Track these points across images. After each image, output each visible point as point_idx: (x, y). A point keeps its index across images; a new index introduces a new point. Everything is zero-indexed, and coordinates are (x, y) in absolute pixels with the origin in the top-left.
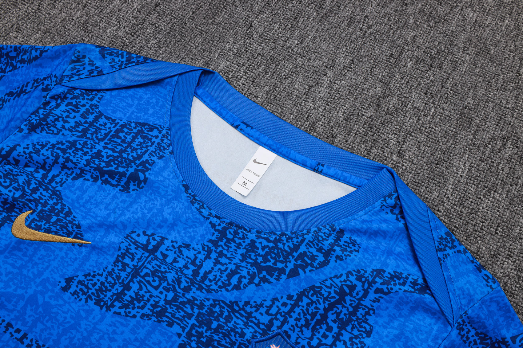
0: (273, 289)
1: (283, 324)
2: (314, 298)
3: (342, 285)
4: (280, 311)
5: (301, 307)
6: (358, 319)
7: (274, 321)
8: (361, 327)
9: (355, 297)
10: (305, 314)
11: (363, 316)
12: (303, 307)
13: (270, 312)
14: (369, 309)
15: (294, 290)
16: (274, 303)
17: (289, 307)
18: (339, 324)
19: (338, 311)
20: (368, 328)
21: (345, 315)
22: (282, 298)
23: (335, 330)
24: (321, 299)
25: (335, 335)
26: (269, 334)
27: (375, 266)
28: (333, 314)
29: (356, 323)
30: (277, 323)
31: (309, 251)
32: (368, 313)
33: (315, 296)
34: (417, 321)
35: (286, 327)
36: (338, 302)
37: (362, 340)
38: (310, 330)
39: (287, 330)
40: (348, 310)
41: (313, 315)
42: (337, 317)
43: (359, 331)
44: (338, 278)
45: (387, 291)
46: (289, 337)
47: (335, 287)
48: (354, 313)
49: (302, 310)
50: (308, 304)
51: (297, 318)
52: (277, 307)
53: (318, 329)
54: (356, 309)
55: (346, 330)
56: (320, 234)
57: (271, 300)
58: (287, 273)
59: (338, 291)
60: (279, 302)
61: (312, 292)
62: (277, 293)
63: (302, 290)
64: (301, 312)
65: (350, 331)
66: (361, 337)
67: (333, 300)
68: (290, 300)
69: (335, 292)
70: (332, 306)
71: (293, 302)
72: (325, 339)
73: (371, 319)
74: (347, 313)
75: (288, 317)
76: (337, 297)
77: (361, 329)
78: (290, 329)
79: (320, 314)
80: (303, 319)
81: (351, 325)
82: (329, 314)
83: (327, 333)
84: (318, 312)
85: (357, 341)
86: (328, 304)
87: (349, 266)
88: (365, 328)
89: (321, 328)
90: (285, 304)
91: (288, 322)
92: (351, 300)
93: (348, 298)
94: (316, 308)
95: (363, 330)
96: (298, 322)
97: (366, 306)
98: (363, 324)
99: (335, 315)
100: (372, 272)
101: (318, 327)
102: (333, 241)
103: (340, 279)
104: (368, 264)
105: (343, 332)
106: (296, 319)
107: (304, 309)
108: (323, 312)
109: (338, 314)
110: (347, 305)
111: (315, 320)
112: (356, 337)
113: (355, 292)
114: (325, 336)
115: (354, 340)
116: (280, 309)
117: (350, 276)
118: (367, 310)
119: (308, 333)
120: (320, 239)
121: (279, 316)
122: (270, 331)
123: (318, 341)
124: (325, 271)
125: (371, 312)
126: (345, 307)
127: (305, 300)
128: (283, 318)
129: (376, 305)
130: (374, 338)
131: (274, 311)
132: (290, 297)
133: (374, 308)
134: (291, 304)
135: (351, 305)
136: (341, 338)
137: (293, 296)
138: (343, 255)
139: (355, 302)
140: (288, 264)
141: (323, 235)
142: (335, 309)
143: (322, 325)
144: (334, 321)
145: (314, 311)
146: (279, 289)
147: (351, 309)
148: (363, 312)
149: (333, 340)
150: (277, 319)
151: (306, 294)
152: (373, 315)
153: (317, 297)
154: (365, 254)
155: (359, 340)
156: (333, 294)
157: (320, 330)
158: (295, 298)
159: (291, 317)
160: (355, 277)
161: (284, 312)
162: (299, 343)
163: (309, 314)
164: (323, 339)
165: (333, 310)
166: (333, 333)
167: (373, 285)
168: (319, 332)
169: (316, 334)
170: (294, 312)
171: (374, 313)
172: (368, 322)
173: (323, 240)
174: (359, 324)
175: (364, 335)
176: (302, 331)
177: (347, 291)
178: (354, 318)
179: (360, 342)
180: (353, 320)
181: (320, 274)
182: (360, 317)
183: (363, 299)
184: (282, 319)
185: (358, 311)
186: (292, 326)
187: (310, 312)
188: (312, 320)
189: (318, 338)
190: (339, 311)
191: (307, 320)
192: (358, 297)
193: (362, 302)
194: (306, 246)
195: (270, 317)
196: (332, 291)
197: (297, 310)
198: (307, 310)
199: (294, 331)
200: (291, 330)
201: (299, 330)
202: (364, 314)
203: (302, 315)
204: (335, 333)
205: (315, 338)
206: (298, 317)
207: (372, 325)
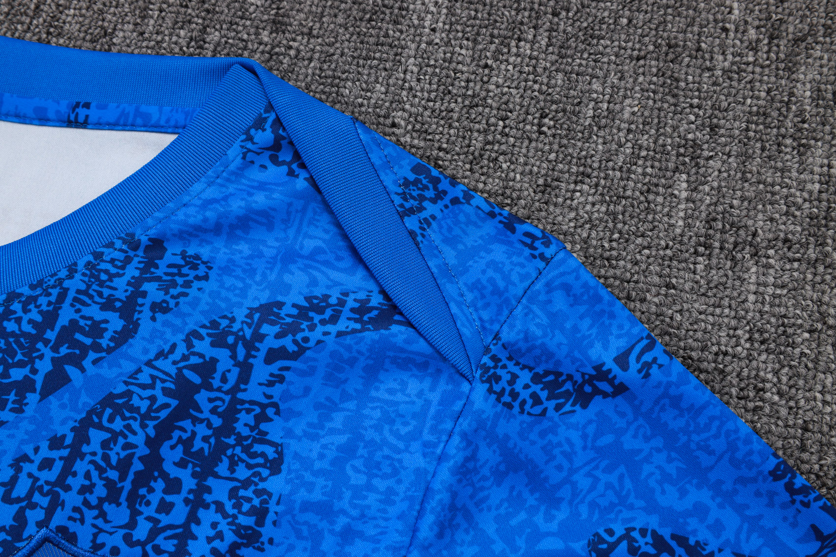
0: (11, 436)
1: (50, 512)
2: (118, 425)
3: (180, 370)
4: (39, 483)
5: (88, 458)
6: (240, 439)
7: (28, 513)
8: (254, 455)
9: (219, 389)
10: (101, 470)
11: (252, 429)
12: (94, 454)
13: (14, 495)
14: (264, 407)
15: (63, 422)
16: (19, 470)
17: (58, 466)
18: (195, 465)
19: (185, 436)
20: (270, 451)
21: (205, 439)
22: (37, 450)
23: (189, 483)
24: (135, 419)
25: (191, 497)
26: (19, 549)
27: (256, 298)
28: (173, 447)
29: (238, 450)
30: (34, 516)
31: (83, 317)
32: (262, 418)
33: (118, 418)
34: (387, 396)
35: (59, 519)
36: (179, 414)
37: (261, 486)
38: (125, 504)
39: (64, 522)
40: (209, 426)
41: (124, 466)
42: (186, 451)
43: (249, 467)
44: (166, 358)
45: (296, 349)
46: (72, 538)
47: (163, 381)
48: (228, 428)
49: (92, 462)
50: (105, 445)
51: (83, 486)
52: (30, 475)
53: (144, 496)
54: (230, 416)
55: (217, 476)
56: (103, 266)
57: (11, 466)
58: (38, 386)
59: (173, 386)
60: (32, 461)
61: (108, 411)
62: (23, 442)
63: (84, 415)
64: (91, 467)
65: (227, 474)
66: (256, 480)
67: (163, 414)
68: (59, 449)
69: (166, 392)
70: (165, 430)
71: (65, 453)
72: (167, 513)
73: (274, 430)
74: (210, 432)
75: (62, 493)
76: (174, 403)
77: (252, 462)
78: (70, 518)
79: (140, 458)
80: (100, 483)
81: (226, 461)
82: (164, 450)
83: (169, 498)
84: (133, 454)
85: (249, 493)
86: (155, 427)
87: (188, 320)
88: (263, 455)
89: (151, 490)
90: (47, 464)
91: (63, 504)
92: (211, 400)
93: (202, 397)
94: (127, 446)
95: (260, 460)
96: (87, 495)
97: (252, 402)
98: (258, 448)
99: (180, 448)
100: (250, 316)
101: (143, 491)
102: (137, 273)
103: (172, 357)
104: (235, 300)
105: (210, 482)
106: (83, 490)
107: (98, 459)
108: (147, 451)
109: (187, 443)
110: (206, 414)
111: (131, 477)
112: (246, 484)
113: (218, 376)
114: (165, 507)
115: (242, 493)
116: (37, 479)
117: (195, 342)
118: (258, 410)
119: (119, 514)
120: (104, 277)
121: (37, 498)
122: (22, 540)
123: (149, 525)
124: (130, 351)
125: (270, 412)
126: (201, 421)
127: (97, 437)
128: (48, 499)
129: (276, 391)
130: (290, 471)
131: (22, 488)
132: (56, 443)
133: (276, 399)
134: (61, 458)
135: (213, 411)
136: (208, 498)
137: (64, 437)
138: (168, 298)
139: (223, 401)
140: (38, 364)
141: (109, 266)
142: (176, 434)
143: (152, 484)
144: (182, 464)
145: (123, 454)
146: (27, 432)
147: (217, 422)
148: (250, 419)
149: (188, 509)
150: (33, 506)
151: (96, 420)
152: (275, 417)
153: (124, 418)
154: (225, 278)
155: (253, 488)
156: (162, 399)
157: (150, 497)
158: (68, 441)
159: (68, 488)
160: (208, 340)
161: (47, 483)
162: (103, 545)
163: (112, 468)
164: (161, 517)
165: (171, 438)
166: (184, 494)
167: (257, 344)
168: (148, 503)
169: (143, 508)
170: (75, 474)
171: (277, 413)
172: (268, 437)
173: (111, 277)
174: (246, 450)
175: (265, 472)
176: (103, 515)
177: (196, 379)
178: (231, 441)
179: (255, 492)
180: (228, 446)
181: (122, 361)
182: (245, 432)
183: (242, 386)
184: (45, 501)
185: (237, 420)
186: (76, 509)
187: (114, 461)
188: (123, 478)
189: (149, 519)
190: (189, 434)
191: (110, 484)
192: (226, 387)
193: (240, 395)
194: (72, 305)
195: (16, 507)
196: (158, 392)
197: (80, 467)
198: (106, 458)
199: (82, 521)
200: (74, 520)
201: (95, 512)
202: (252, 423)
203: (95, 474)
204: (191, 491)
205: (140, 519)
206: (87, 483)
207: (279, 441)
